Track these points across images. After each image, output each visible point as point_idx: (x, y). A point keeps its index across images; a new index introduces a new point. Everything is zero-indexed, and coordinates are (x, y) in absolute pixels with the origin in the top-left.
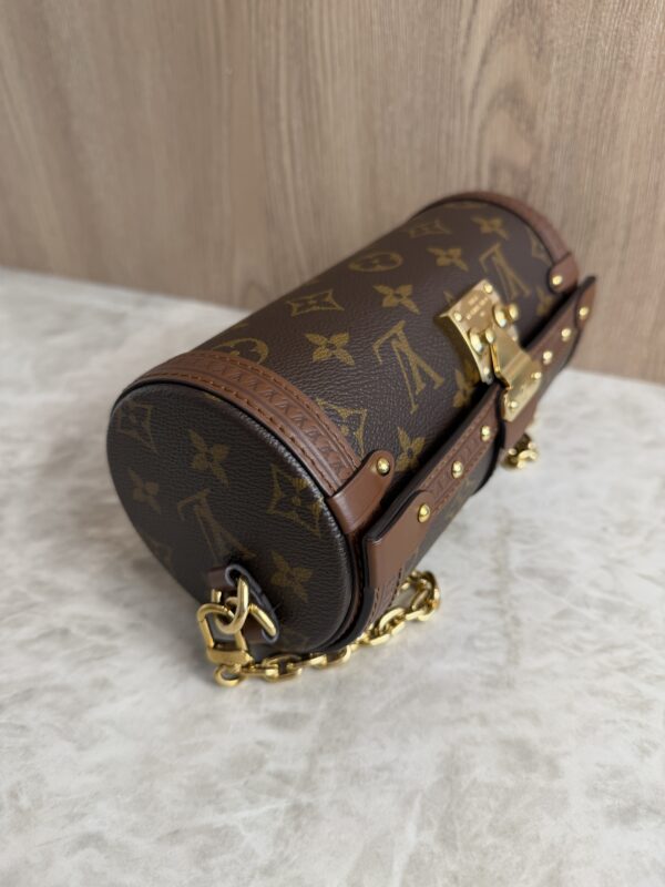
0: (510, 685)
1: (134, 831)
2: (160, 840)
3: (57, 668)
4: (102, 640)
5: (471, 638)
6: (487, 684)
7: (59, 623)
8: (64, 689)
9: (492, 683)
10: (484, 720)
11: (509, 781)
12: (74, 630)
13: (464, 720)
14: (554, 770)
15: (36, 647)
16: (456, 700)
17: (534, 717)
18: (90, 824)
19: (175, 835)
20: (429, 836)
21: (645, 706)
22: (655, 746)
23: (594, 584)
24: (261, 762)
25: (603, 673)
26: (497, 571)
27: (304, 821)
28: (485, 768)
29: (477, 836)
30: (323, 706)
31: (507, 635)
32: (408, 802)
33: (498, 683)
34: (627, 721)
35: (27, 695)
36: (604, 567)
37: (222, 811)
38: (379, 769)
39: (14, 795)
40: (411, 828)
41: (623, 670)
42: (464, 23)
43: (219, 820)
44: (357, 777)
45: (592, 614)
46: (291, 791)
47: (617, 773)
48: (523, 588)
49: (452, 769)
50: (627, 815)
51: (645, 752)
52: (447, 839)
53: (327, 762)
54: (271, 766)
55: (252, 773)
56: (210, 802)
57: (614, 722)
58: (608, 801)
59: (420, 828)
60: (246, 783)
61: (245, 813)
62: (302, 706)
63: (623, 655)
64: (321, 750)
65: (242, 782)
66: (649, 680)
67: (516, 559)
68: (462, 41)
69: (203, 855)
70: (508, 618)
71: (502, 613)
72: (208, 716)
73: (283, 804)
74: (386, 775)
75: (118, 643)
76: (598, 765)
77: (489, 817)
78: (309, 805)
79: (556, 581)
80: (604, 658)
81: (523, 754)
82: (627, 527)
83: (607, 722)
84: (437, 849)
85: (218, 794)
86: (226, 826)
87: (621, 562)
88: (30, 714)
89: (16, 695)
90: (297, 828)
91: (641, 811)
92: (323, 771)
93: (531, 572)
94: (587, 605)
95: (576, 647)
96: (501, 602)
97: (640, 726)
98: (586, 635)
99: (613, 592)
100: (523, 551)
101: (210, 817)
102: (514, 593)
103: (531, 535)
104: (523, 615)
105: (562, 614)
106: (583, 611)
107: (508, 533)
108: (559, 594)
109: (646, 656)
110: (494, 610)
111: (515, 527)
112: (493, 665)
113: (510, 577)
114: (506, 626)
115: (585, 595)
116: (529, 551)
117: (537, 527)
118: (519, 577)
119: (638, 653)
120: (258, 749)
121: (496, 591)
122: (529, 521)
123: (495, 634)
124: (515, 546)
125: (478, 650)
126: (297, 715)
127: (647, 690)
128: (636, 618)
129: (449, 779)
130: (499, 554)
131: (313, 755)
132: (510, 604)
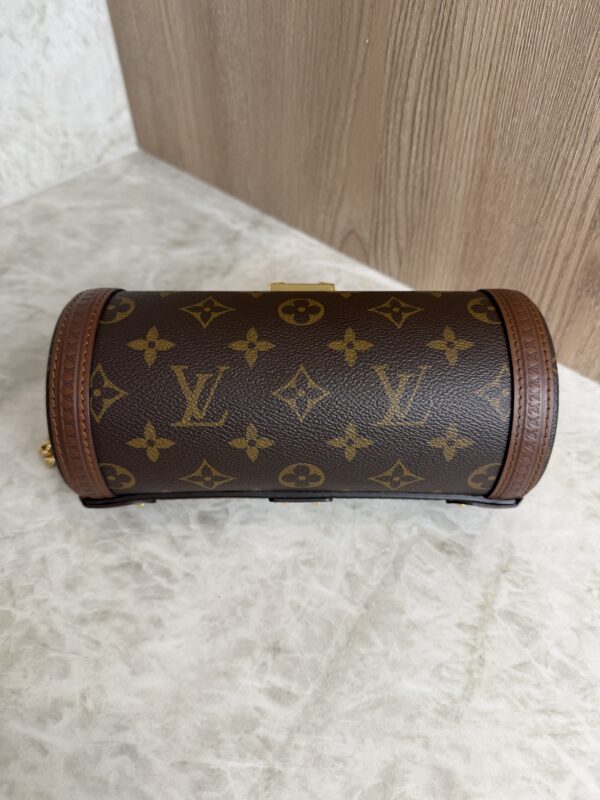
0: (457, 719)
1: (157, 752)
2: (172, 764)
3: (127, 598)
4: (163, 582)
5: (440, 666)
6: (440, 713)
7: (135, 557)
8: (129, 618)
9: (443, 712)
10: (426, 745)
12: (145, 567)
13: (411, 738)
15: (116, 574)
16: (411, 718)
17: (467, 754)
18: (129, 737)
19: (183, 765)
21: (559, 775)
23: (559, 644)
24: (255, 724)
25: (536, 734)
26: (482, 608)
27: (273, 784)
28: (414, 786)
30: (309, 692)
31: (469, 672)
32: (350, 794)
33: (448, 714)
34: (540, 783)
35: (104, 616)
36: (575, 630)
37: (219, 756)
38: (337, 760)
39: (84, 698)
41: (554, 735)
43: (216, 763)
44: (318, 760)
45: (547, 673)
46: (270, 756)
48: (500, 630)
49: (390, 777)
53: (302, 741)
54: (260, 731)
55: (246, 732)
56: (212, 747)
57: (529, 780)
60: (240, 739)
61: (234, 764)
62: (294, 688)
63: (560, 720)
64: (299, 729)
65: (237, 738)
66: (572, 752)
67: (502, 602)
69: (199, 787)
71: (473, 649)
72: (225, 674)
73: (261, 765)
74: (340, 766)
75: (175, 588)
78: (280, 772)
79: (529, 631)
80: (541, 719)
81: (447, 783)
83: (523, 779)
85: (220, 742)
86: (219, 770)
87: (592, 629)
88: (104, 633)
89: (96, 613)
90: (267, 788)
92: (297, 747)
93: (510, 616)
94: (547, 664)
95: (522, 701)
96: (475, 639)
98: (535, 692)
99: (573, 658)
100: (511, 593)
101: (209, 759)
102: (490, 633)
103: (523, 579)
104: (489, 657)
105: (522, 666)
106: (541, 668)
107: (504, 571)
108: (526, 645)
109: (578, 729)
110: (467, 644)
111: (513, 567)
112: (450, 696)
113: (492, 617)
114: (471, 663)
115: (548, 653)
116: (516, 594)
117: (531, 572)
118: (498, 619)
119: (572, 724)
120: (256, 714)
121: (475, 627)
122: (527, 563)
123: (461, 668)
124: (506, 587)
125: (442, 679)
126: (288, 693)
127: (566, 760)
128: (583, 690)
129: (385, 785)
130: (490, 590)
131: (292, 731)
132: (482, 643)
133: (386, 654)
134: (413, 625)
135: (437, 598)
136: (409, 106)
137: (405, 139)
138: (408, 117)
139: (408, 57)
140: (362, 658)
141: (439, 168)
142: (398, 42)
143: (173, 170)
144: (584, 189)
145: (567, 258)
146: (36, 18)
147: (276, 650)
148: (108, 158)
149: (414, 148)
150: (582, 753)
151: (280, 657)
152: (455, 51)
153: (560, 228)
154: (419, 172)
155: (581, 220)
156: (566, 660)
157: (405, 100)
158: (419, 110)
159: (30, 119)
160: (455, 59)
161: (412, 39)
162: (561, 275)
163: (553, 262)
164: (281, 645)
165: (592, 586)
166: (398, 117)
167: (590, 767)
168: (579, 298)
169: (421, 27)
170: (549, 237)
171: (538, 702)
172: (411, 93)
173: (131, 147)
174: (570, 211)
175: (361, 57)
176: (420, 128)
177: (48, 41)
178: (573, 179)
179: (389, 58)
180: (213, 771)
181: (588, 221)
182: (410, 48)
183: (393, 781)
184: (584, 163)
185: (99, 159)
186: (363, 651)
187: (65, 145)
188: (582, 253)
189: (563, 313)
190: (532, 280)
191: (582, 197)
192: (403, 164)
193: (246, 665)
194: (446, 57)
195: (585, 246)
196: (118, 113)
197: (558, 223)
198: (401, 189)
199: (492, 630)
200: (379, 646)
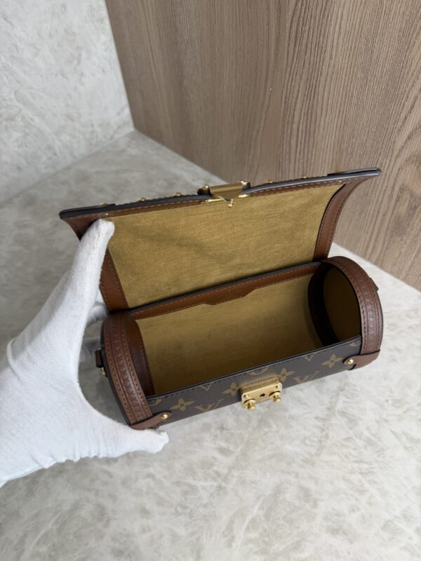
0: (313, 464)
1: (165, 477)
2: (173, 483)
5: (305, 438)
6: (304, 461)
9: (306, 461)
10: (297, 476)
11: (297, 503)
13: (289, 473)
14: (315, 505)
16: (289, 463)
17: (316, 481)
18: (151, 470)
19: (178, 483)
20: (261, 513)
21: (362, 492)
22: (358, 509)
23: (368, 428)
24: (212, 465)
25: (352, 472)
26: (329, 409)
27: (221, 493)
28: (290, 495)
29: (278, 519)
30: (239, 450)
31: (320, 441)
32: (258, 498)
33: (309, 462)
34: (352, 495)
36: (377, 421)
37: (195, 479)
38: (252, 482)
40: (256, 508)
41: (361, 473)
42: (403, 116)
43: (193, 483)
44: (243, 482)
45: (360, 443)
46: (219, 480)
47: (338, 515)
48: (338, 421)
49: (278, 491)
50: (334, 531)
51: (353, 510)
52: (267, 516)
53: (235, 473)
54: (215, 468)
55: (208, 468)
56: (191, 475)
57: (347, 494)
58: (330, 524)
59: (259, 509)
61: (202, 483)
62: (232, 448)
63: (365, 466)
64: (234, 468)
65: (204, 471)
66: (369, 482)
67: (340, 406)
68: (400, 124)
69: (186, 493)
70: (324, 434)
71: (323, 430)
72: (197, 440)
73: (215, 484)
74: (253, 485)
76: (333, 509)
77: (285, 513)
78: (224, 487)
79: (352, 421)
80: (356, 465)
81: (306, 494)
82: (398, 403)
83: (344, 493)
84: (263, 518)
85: (195, 473)
86: (195, 486)
87: (386, 421)
90: (218, 494)
91: (341, 532)
92: (233, 476)
93: (343, 414)
94: (360, 439)
95: (346, 457)
96: (324, 425)
97: (356, 499)
98: (354, 453)
99: (374, 435)
100: (344, 402)
101: (190, 480)
102: (332, 422)
103: (352, 394)
104: (331, 434)
105: (347, 439)
106: (357, 440)
107: (342, 390)
108: (350, 429)
109: (374, 470)
110: (320, 428)
111: (347, 388)
112: (310, 453)
113: (334, 414)
114: (322, 437)
115: (362, 433)
116: (347, 402)
117: (357, 391)
118: (337, 415)
119: (371, 468)
120: (212, 460)
121: (325, 419)
122: (355, 386)
123: (316, 440)
124: (342, 398)
125: (306, 445)
126: (228, 450)
127: (367, 485)
128: (378, 452)
129: (275, 495)
130: (333, 400)
131: (230, 469)
132: (328, 427)
133: (278, 432)
134: (292, 417)
135: (305, 404)
136: (295, 126)
137: (293, 143)
138: (295, 132)
139: (294, 101)
140: (266, 433)
141: (313, 161)
142: (288, 92)
143: (157, 145)
144: (392, 180)
145: (384, 215)
146: (75, 62)
147: (222, 428)
148: (117, 136)
149: (299, 149)
150: (375, 482)
151: (224, 432)
152: (320, 100)
153: (380, 199)
154: (301, 161)
155: (391, 196)
156: (371, 437)
157: (293, 122)
158: (300, 128)
159: (72, 120)
160: (320, 105)
161: (296, 91)
162: (382, 223)
163: (377, 216)
164: (224, 426)
165: (389, 399)
166: (289, 131)
167: (378, 489)
168: (392, 236)
169: (301, 86)
170: (375, 203)
171: (354, 457)
172: (296, 119)
173: (130, 128)
174: (385, 190)
175: (267, 98)
176: (301, 139)
177: (82, 74)
178: (386, 174)
179: (283, 100)
180: (192, 486)
181: (395, 197)
182: (295, 96)
183: (279, 494)
184: (392, 166)
185: (112, 138)
186: (266, 430)
187: (92, 132)
188: (393, 213)
189: (384, 244)
190: (366, 224)
191: (391, 184)
192: (292, 156)
193: (207, 436)
194: (315, 103)
195: (394, 209)
196: (122, 109)
197: (379, 196)
198: (292, 170)
199: (333, 421)
200: (274, 428)
